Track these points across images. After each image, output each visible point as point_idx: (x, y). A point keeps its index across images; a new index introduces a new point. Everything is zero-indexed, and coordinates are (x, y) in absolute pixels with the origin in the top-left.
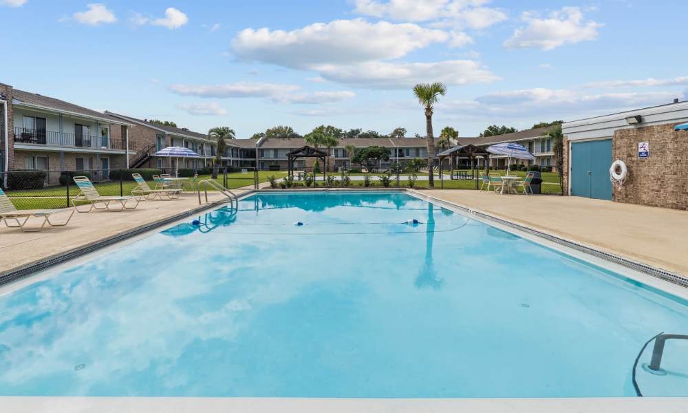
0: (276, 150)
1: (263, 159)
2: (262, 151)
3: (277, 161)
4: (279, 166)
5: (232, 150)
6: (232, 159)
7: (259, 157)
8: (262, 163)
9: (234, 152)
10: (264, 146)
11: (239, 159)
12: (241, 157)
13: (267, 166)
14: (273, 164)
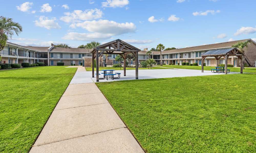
0: (61, 54)
1: (53, 58)
2: (52, 54)
3: (62, 60)
4: (64, 63)
5: (29, 53)
6: (29, 58)
7: (50, 58)
8: (52, 61)
9: (31, 54)
10: (53, 51)
11: (35, 58)
12: (36, 57)
13: (55, 63)
14: (59, 62)
